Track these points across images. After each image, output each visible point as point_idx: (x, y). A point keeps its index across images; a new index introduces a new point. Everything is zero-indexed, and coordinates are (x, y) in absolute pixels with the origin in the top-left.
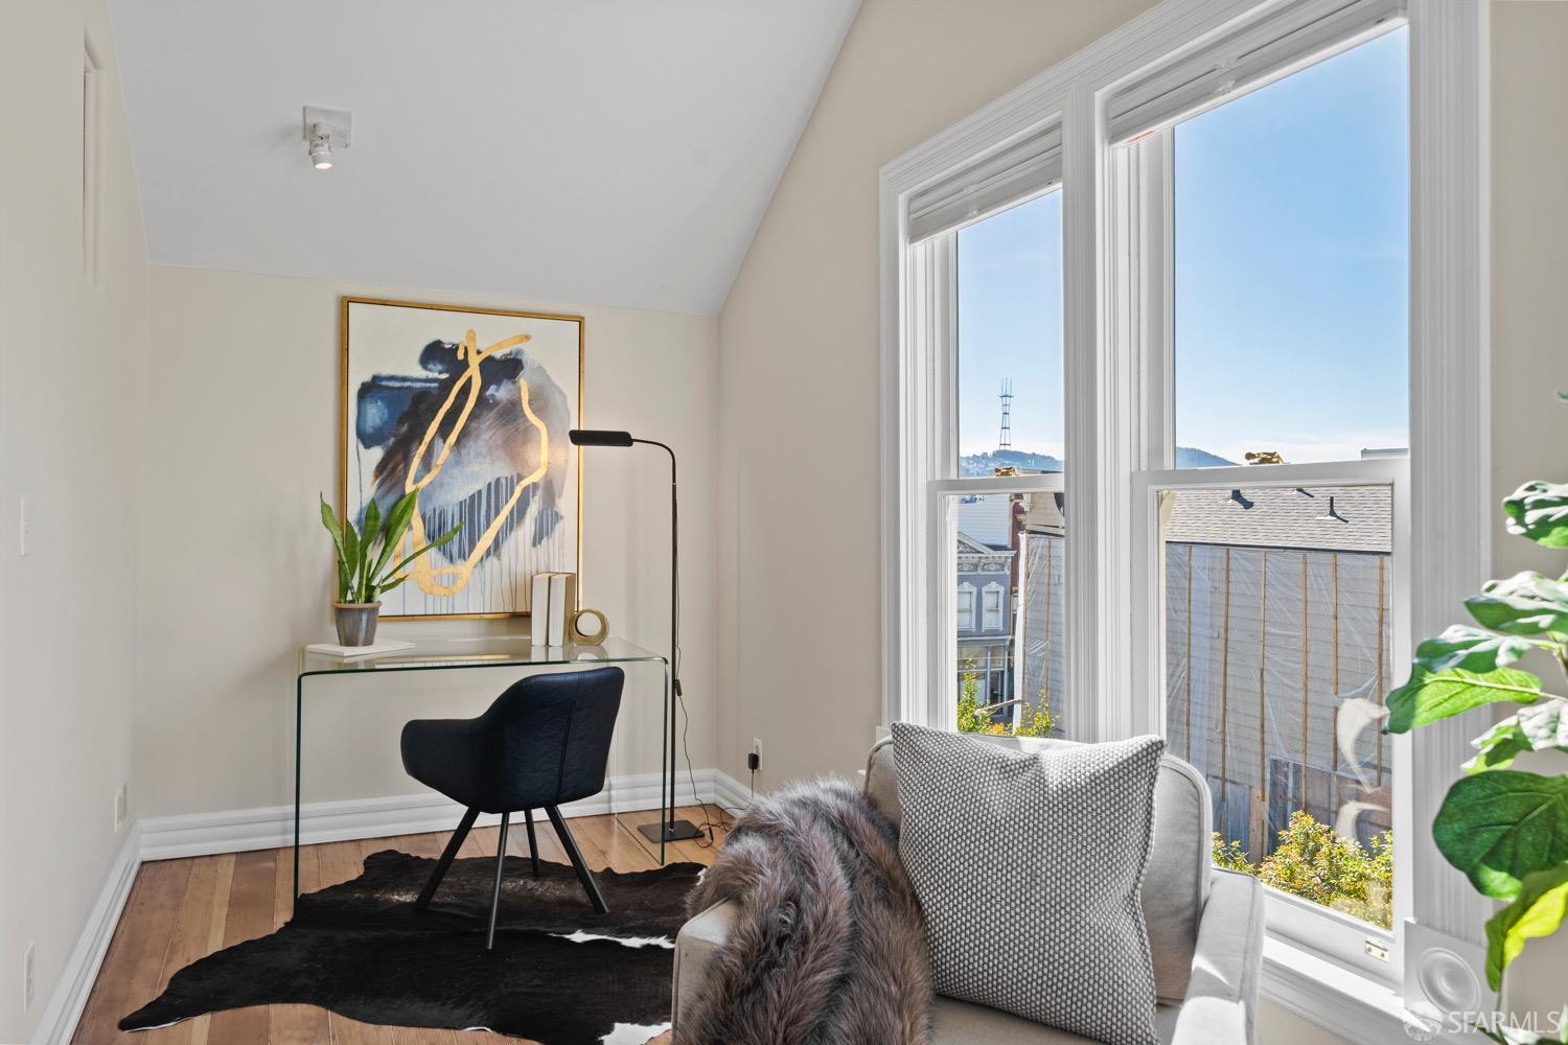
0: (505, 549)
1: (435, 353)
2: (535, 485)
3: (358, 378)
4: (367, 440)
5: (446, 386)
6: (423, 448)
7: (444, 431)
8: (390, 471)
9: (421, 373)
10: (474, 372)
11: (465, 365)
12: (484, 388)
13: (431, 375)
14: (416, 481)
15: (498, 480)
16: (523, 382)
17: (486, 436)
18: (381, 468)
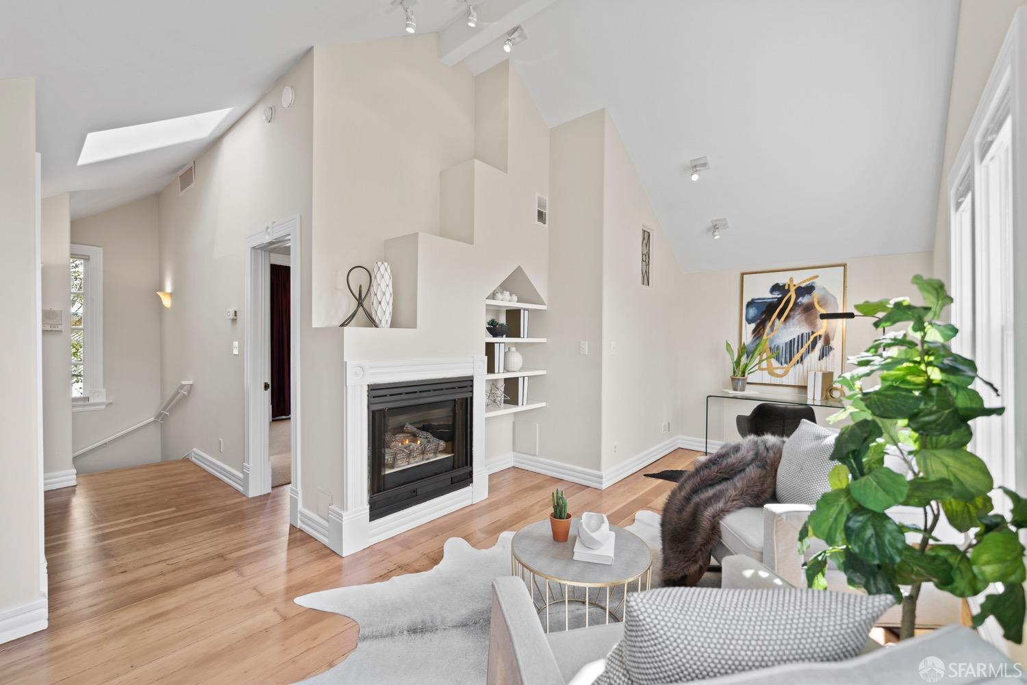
0: (805, 361)
1: (776, 288)
2: (820, 336)
3: (746, 300)
4: (749, 321)
5: (780, 300)
6: (770, 323)
7: (779, 316)
8: (758, 332)
9: (770, 296)
10: (793, 294)
11: (788, 291)
12: (797, 298)
13: (774, 296)
14: (767, 335)
15: (802, 335)
16: (816, 294)
17: (797, 317)
18: (754, 331)
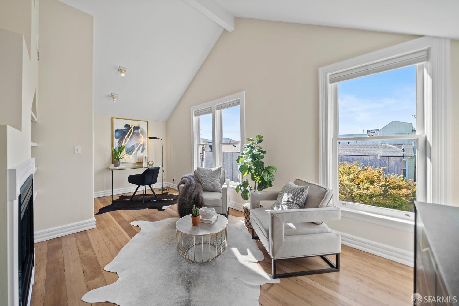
0: (137, 153)
1: (126, 126)
2: (142, 144)
3: (115, 129)
4: (116, 138)
5: (128, 131)
6: (125, 139)
7: (128, 136)
8: (120, 142)
9: (124, 128)
10: (132, 128)
11: (131, 128)
12: (134, 131)
13: (126, 129)
14: (124, 144)
15: (136, 144)
16: (140, 130)
17: (134, 138)
18: (119, 142)
